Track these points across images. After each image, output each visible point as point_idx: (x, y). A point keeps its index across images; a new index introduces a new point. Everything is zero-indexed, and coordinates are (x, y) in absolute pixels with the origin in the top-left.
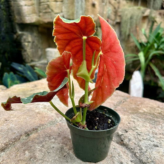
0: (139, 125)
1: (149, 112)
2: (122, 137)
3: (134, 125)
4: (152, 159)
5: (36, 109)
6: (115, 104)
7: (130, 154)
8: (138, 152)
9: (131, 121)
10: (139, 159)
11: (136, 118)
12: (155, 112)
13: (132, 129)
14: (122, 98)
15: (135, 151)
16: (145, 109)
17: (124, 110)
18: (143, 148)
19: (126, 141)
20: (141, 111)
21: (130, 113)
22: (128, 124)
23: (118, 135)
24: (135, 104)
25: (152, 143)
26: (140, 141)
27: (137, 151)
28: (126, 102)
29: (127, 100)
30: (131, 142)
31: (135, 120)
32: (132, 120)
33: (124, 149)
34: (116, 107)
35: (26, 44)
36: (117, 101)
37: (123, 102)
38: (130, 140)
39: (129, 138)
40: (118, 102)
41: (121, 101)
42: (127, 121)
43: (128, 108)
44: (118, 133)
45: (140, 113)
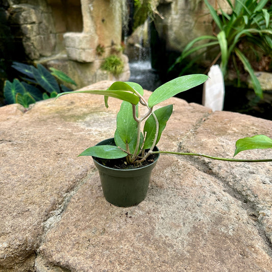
0: (229, 150)
1: (241, 132)
2: (210, 165)
3: (223, 150)
4: (248, 186)
5: (90, 137)
6: (195, 125)
7: (221, 184)
8: (232, 180)
9: (218, 145)
10: (233, 189)
11: (224, 141)
12: (249, 132)
13: (221, 155)
14: (202, 114)
15: (228, 180)
16: (235, 129)
17: (208, 132)
18: (237, 175)
19: (215, 169)
20: (229, 131)
21: (216, 135)
22: (216, 149)
23: (204, 163)
24: (221, 122)
25: (247, 170)
26: (233, 168)
27: (230, 179)
28: (208, 120)
29: (209, 117)
30: (222, 170)
31: (224, 144)
32: (220, 143)
33: (213, 178)
34: (197, 129)
35: (29, 26)
36: (195, 120)
37: (205, 120)
38: (220, 168)
39: (219, 165)
40: (197, 121)
41: (202, 119)
42: (214, 145)
43: (213, 129)
44: (204, 161)
45: (229, 134)
